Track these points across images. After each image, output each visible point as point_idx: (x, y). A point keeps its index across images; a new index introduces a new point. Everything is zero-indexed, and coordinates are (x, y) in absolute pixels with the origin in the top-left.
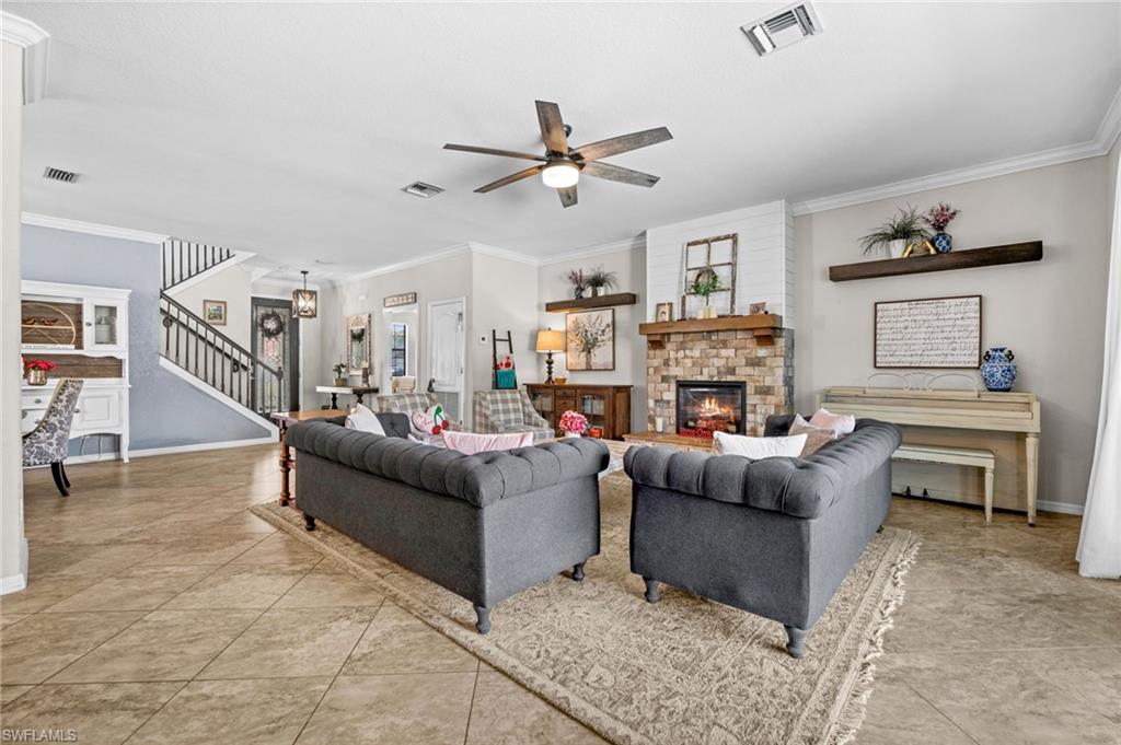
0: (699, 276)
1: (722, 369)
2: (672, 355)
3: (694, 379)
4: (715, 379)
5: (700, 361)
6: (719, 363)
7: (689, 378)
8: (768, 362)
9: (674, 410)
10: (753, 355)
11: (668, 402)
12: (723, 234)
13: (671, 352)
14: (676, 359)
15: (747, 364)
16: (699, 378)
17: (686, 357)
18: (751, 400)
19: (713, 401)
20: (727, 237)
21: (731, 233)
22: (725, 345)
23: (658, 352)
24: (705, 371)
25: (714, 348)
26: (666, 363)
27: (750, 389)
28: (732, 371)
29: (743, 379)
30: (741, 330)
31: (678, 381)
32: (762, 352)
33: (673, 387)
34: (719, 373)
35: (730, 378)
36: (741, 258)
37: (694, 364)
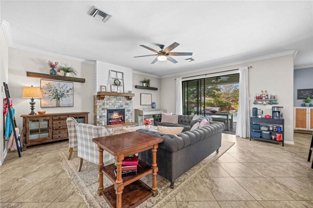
0: (115, 80)
1: (120, 106)
2: (106, 102)
3: (112, 109)
4: (118, 108)
5: (114, 104)
6: (119, 104)
7: (111, 109)
8: (129, 104)
9: (106, 118)
10: (126, 102)
11: (104, 116)
12: (120, 71)
13: (105, 101)
14: (107, 103)
15: (125, 105)
16: (114, 108)
17: (110, 102)
18: (126, 113)
19: (117, 114)
20: (121, 73)
21: (122, 72)
22: (120, 99)
23: (101, 101)
24: (115, 106)
25: (118, 100)
26: (104, 104)
27: (126, 110)
28: (122, 106)
29: (124, 108)
30: (124, 96)
31: (107, 110)
32: (128, 102)
33: (106, 111)
34: (119, 107)
35: (121, 108)
36: (124, 79)
37: (112, 105)
